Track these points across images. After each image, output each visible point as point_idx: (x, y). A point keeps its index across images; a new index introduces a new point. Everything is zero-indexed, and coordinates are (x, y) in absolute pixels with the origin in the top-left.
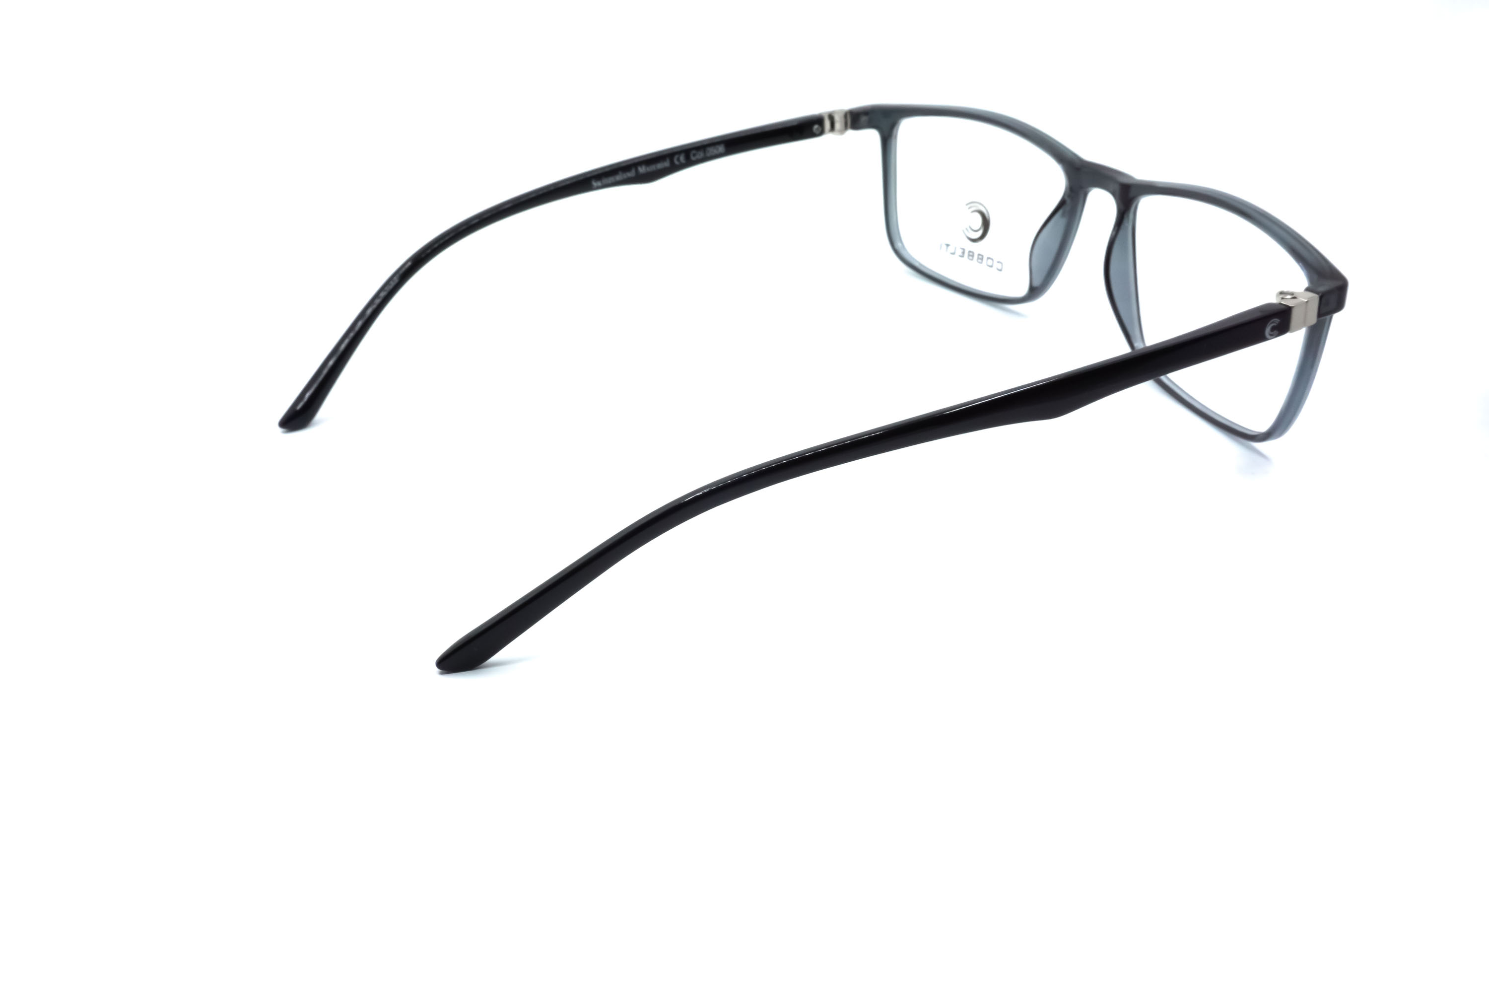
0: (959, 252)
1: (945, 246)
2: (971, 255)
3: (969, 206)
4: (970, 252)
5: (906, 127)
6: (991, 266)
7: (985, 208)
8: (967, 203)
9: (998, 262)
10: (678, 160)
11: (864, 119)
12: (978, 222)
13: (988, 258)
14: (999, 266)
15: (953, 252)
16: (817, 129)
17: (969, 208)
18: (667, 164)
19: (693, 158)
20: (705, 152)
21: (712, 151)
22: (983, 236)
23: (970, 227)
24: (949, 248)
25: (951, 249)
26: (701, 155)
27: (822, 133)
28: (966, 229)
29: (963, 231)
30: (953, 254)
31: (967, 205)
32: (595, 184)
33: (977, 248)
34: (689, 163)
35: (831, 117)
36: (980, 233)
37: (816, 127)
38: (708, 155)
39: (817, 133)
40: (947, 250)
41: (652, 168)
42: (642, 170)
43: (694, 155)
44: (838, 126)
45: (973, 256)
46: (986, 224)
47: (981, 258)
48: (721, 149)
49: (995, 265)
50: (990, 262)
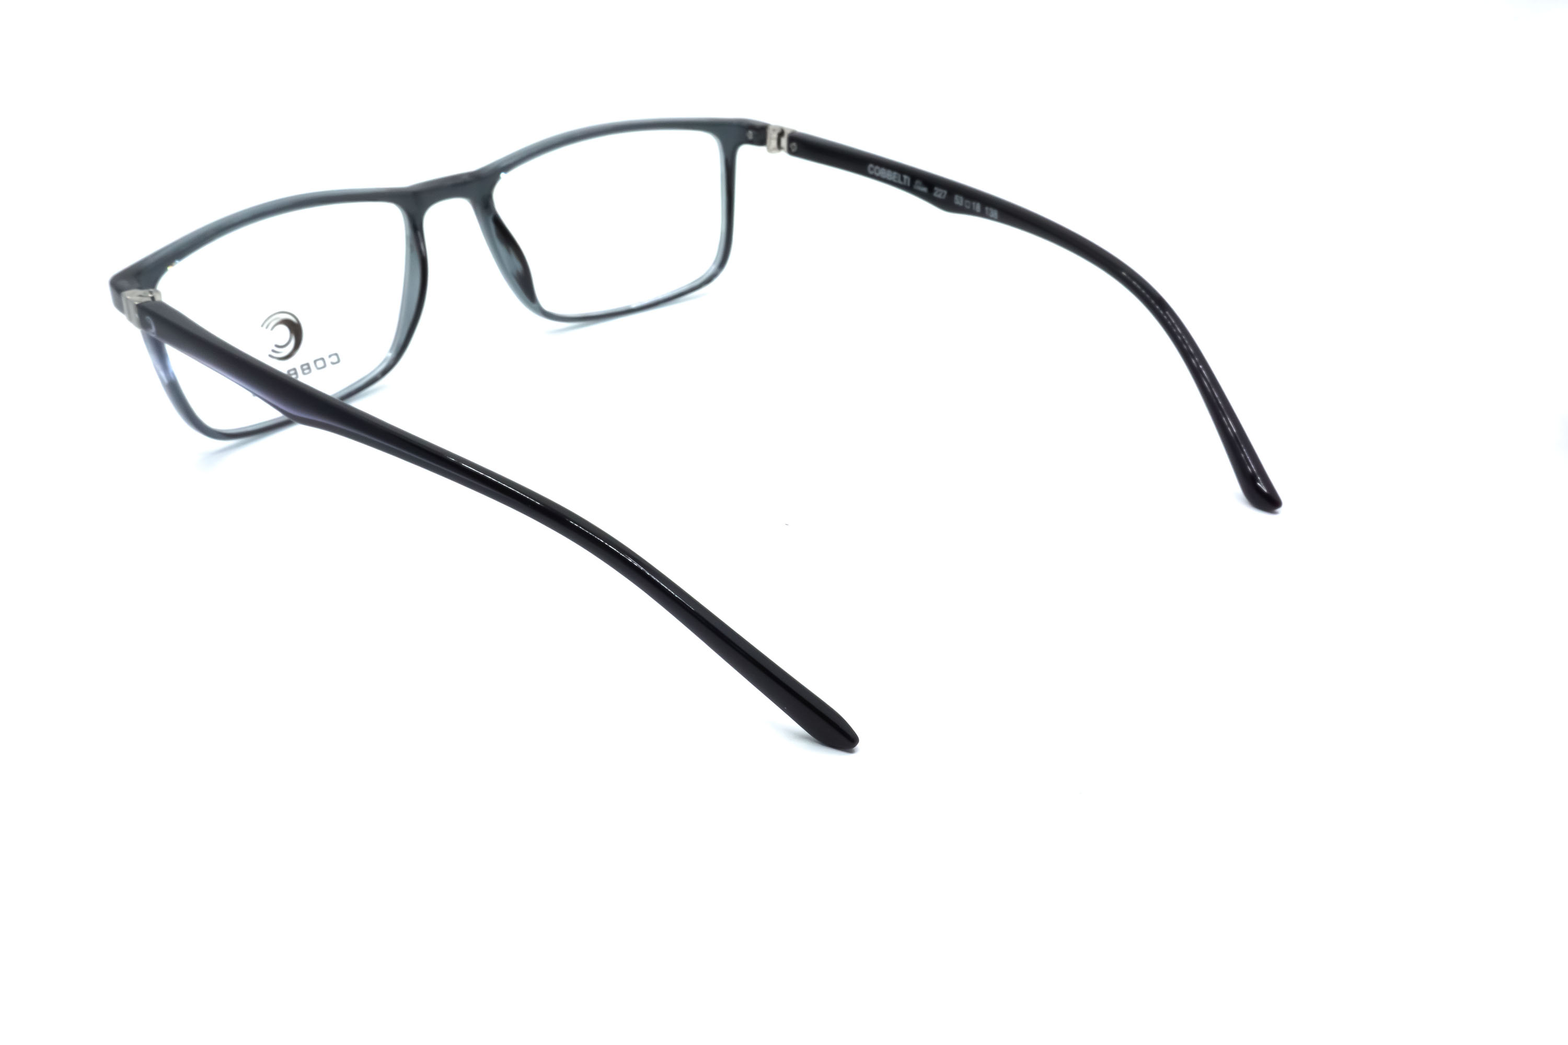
3: (265, 325)
6: (326, 365)
8: (261, 324)
9: (330, 356)
12: (285, 331)
13: (315, 362)
14: (334, 359)
17: (267, 327)
22: (297, 345)
23: (277, 346)
28: (273, 351)
29: (270, 356)
31: (262, 326)
36: (294, 343)
46: (295, 329)
47: (307, 368)
49: (328, 361)
50: (320, 364)
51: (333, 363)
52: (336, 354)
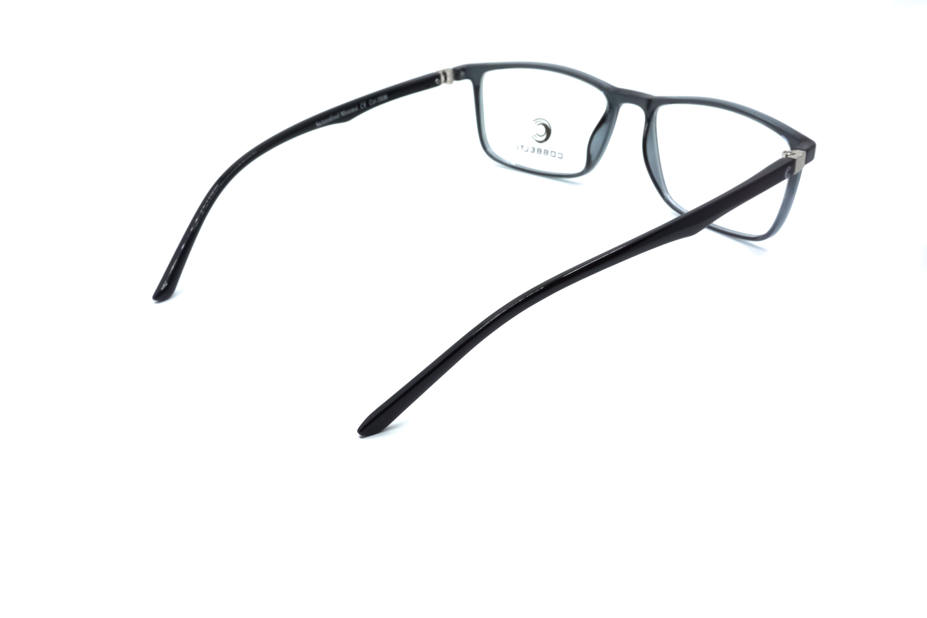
0: (531, 150)
1: (521, 147)
2: (539, 151)
3: (536, 121)
4: (538, 149)
5: (488, 77)
6: (555, 156)
7: (548, 122)
8: (534, 120)
9: (559, 153)
10: (363, 106)
11: (462, 74)
12: (543, 130)
13: (552, 152)
14: (560, 156)
15: (527, 150)
16: (438, 81)
17: (536, 123)
18: (356, 109)
19: (370, 104)
20: (377, 100)
21: (380, 99)
22: (546, 139)
23: (537, 134)
24: (523, 148)
25: (525, 148)
26: (375, 102)
27: (439, 84)
28: (535, 135)
29: (533, 137)
30: (527, 151)
31: (534, 121)
32: (318, 124)
33: (543, 146)
34: (369, 107)
35: (444, 74)
36: (545, 137)
37: (437, 80)
38: (379, 101)
39: (438, 83)
40: (522, 149)
41: (349, 112)
42: (343, 113)
43: (371, 102)
44: (449, 79)
45: (541, 151)
46: (548, 131)
47: (546, 152)
48: (386, 97)
49: (557, 155)
50: (553, 154)
51: (559, 157)
52: (562, 154)
